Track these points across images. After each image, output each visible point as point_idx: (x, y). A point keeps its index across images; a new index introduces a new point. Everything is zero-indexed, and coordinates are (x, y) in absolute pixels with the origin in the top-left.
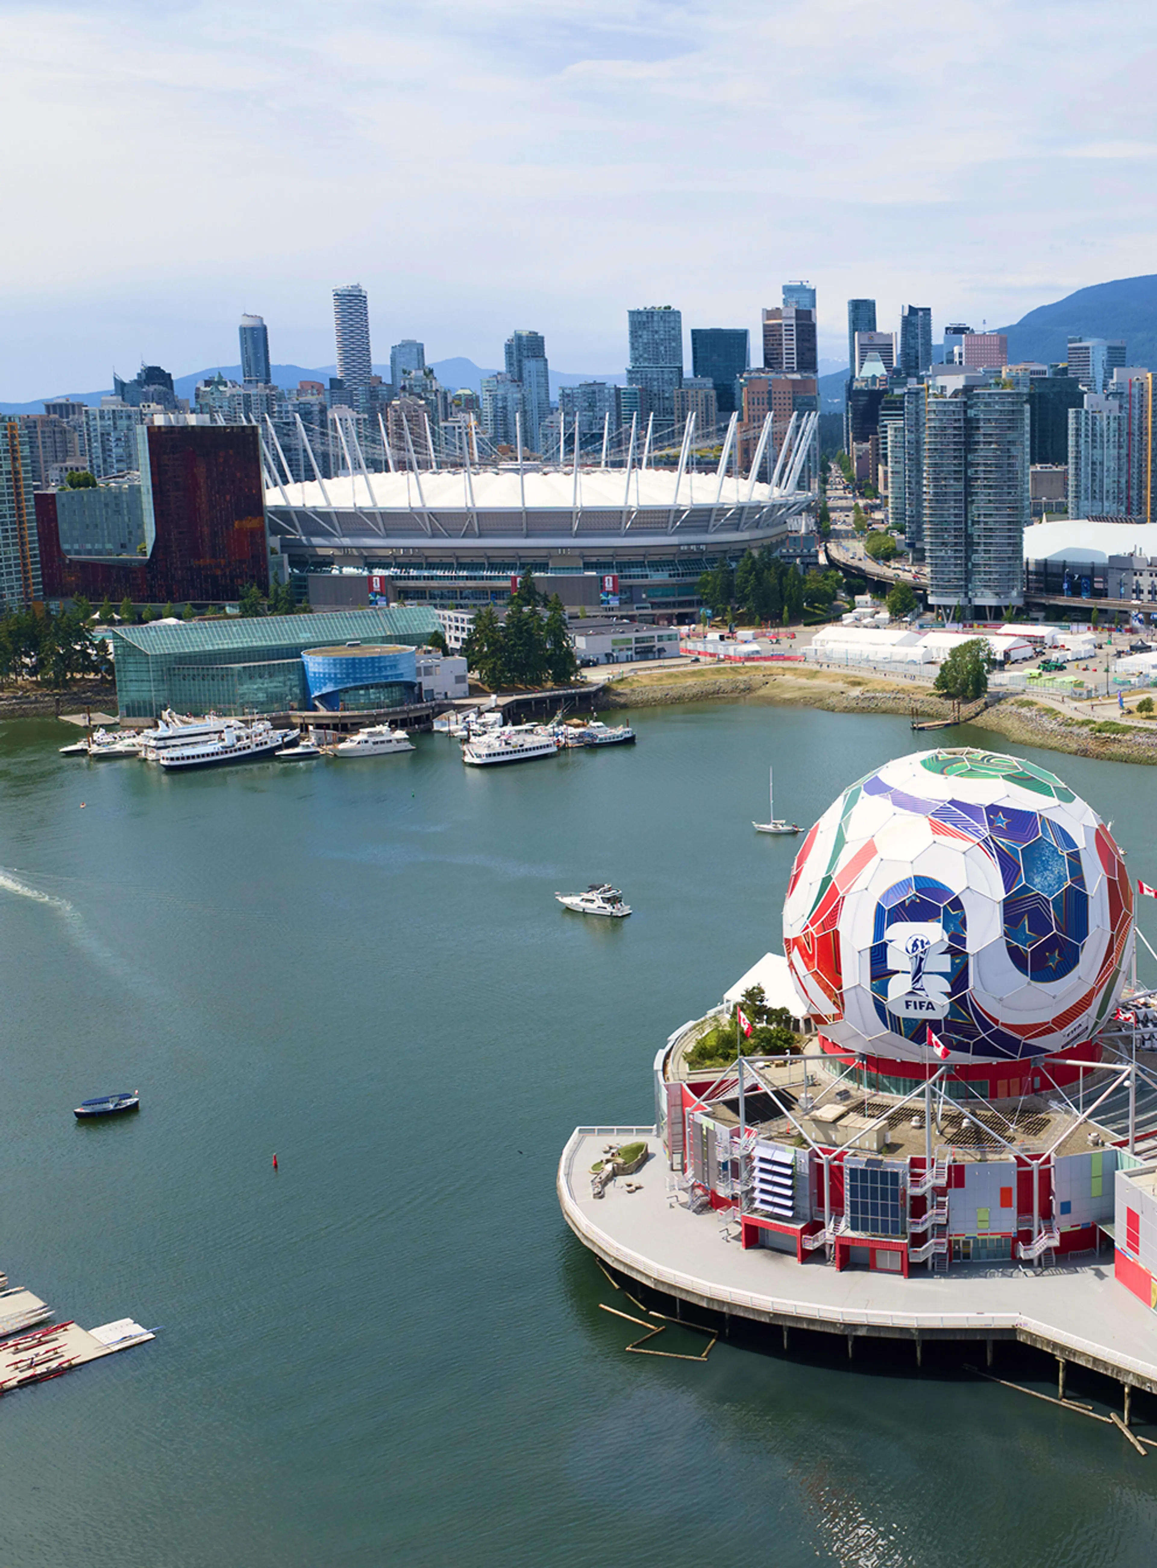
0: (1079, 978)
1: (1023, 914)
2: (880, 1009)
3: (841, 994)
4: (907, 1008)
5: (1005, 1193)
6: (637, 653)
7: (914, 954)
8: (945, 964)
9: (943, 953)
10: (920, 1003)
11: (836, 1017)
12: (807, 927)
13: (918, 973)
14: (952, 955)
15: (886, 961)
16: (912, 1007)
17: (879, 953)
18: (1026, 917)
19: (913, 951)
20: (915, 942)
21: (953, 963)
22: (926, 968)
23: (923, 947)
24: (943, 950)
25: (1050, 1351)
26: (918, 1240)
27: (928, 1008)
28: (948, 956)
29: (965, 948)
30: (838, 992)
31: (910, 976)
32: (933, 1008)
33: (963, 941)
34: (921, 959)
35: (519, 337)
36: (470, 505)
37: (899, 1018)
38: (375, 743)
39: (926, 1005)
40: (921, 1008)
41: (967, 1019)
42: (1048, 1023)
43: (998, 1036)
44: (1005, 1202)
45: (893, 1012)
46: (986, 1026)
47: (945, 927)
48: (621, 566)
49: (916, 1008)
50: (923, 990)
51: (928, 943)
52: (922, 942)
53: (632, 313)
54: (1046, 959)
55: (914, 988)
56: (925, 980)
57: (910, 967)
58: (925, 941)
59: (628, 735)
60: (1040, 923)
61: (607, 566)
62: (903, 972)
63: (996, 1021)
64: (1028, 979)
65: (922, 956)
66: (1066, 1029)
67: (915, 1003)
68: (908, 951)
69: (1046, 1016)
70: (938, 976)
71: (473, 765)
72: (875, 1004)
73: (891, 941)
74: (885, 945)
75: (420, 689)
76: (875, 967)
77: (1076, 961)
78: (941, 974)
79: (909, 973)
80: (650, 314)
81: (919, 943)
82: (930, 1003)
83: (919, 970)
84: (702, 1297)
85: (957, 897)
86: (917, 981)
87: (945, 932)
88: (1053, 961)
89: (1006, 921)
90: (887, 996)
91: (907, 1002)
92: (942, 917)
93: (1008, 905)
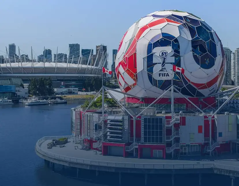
0: (215, 70)
1: (197, 46)
2: (150, 78)
3: (136, 75)
4: (160, 76)
5: (200, 128)
6: (68, 93)
7: (162, 57)
8: (173, 60)
9: (172, 56)
10: (164, 74)
11: (134, 85)
12: (125, 56)
13: (164, 63)
14: (175, 57)
15: (152, 60)
16: (161, 76)
17: (150, 57)
18: (198, 46)
19: (162, 56)
20: (163, 53)
21: (175, 60)
22: (166, 61)
23: (165, 54)
24: (172, 55)
25: (228, 175)
26: (169, 145)
27: (166, 76)
28: (174, 57)
29: (179, 54)
30: (135, 74)
31: (161, 64)
32: (169, 76)
33: (179, 52)
34: (165, 58)
35: (46, 50)
36: (32, 66)
37: (156, 80)
38: (4, 102)
39: (166, 74)
40: (164, 76)
41: (180, 80)
42: (205, 84)
43: (189, 86)
44: (200, 131)
45: (155, 78)
46: (186, 83)
47: (173, 48)
48: (65, 80)
49: (162, 76)
50: (165, 69)
51: (167, 53)
52: (165, 53)
53: (69, 45)
54: (205, 62)
55: (162, 69)
56: (166, 65)
57: (161, 61)
58: (166, 52)
59: (66, 102)
60: (203, 49)
61: (62, 80)
62: (158, 63)
63: (189, 81)
64: (200, 66)
65: (165, 57)
66: (210, 88)
67: (162, 74)
68: (160, 56)
69: (204, 81)
70: (170, 64)
71: (27, 105)
72: (148, 76)
73: (154, 53)
74: (152, 55)
75: (17, 95)
76: (148, 63)
77: (214, 64)
78: (171, 63)
79: (160, 63)
80: (73, 45)
81: (164, 53)
82: (167, 74)
83: (164, 62)
84: (87, 165)
85: (176, 38)
86: (163, 66)
87: (173, 49)
88: (207, 62)
89: (192, 47)
90: (153, 73)
91: (160, 74)
92: (171, 44)
93: (193, 42)
